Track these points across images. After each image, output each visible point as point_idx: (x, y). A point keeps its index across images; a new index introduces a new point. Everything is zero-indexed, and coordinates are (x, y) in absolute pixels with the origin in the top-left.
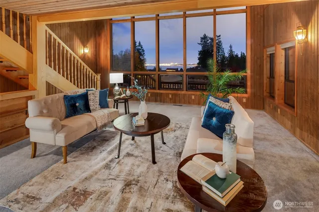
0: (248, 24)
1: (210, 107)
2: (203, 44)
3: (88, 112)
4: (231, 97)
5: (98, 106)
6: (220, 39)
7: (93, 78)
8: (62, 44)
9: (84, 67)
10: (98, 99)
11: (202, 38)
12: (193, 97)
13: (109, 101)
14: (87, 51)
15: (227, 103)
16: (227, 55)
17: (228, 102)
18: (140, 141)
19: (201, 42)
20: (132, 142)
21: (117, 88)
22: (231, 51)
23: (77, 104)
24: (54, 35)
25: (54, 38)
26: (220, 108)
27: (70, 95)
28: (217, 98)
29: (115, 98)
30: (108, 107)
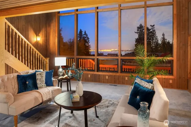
0: (174, 15)
1: (135, 87)
2: (139, 33)
3: (36, 89)
4: (155, 79)
5: (44, 84)
6: (154, 28)
7: (43, 61)
8: (18, 33)
9: (35, 52)
10: (44, 79)
11: (138, 28)
12: (126, 78)
13: (54, 80)
14: (39, 39)
15: (150, 84)
16: (160, 42)
17: (152, 83)
18: (78, 114)
19: (138, 30)
20: (71, 115)
21: (61, 70)
22: (164, 39)
23: (27, 83)
24: (12, 27)
25: (12, 29)
26: (144, 87)
27: (22, 74)
28: (142, 79)
29: (59, 78)
30: (52, 85)
